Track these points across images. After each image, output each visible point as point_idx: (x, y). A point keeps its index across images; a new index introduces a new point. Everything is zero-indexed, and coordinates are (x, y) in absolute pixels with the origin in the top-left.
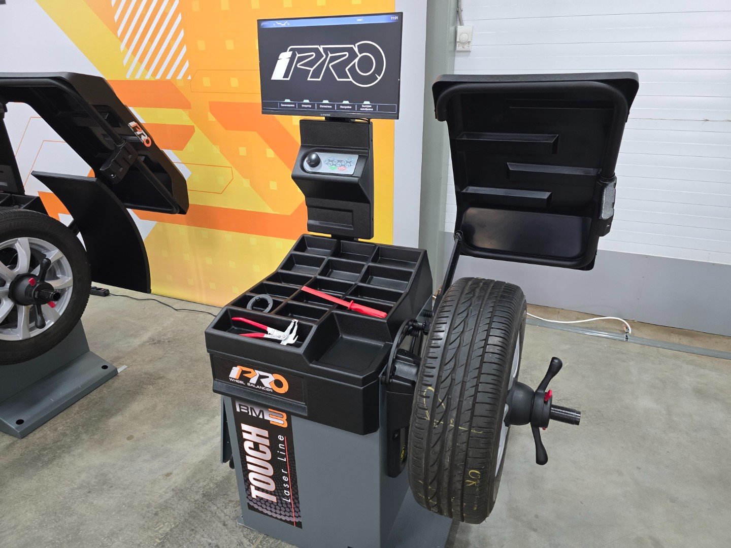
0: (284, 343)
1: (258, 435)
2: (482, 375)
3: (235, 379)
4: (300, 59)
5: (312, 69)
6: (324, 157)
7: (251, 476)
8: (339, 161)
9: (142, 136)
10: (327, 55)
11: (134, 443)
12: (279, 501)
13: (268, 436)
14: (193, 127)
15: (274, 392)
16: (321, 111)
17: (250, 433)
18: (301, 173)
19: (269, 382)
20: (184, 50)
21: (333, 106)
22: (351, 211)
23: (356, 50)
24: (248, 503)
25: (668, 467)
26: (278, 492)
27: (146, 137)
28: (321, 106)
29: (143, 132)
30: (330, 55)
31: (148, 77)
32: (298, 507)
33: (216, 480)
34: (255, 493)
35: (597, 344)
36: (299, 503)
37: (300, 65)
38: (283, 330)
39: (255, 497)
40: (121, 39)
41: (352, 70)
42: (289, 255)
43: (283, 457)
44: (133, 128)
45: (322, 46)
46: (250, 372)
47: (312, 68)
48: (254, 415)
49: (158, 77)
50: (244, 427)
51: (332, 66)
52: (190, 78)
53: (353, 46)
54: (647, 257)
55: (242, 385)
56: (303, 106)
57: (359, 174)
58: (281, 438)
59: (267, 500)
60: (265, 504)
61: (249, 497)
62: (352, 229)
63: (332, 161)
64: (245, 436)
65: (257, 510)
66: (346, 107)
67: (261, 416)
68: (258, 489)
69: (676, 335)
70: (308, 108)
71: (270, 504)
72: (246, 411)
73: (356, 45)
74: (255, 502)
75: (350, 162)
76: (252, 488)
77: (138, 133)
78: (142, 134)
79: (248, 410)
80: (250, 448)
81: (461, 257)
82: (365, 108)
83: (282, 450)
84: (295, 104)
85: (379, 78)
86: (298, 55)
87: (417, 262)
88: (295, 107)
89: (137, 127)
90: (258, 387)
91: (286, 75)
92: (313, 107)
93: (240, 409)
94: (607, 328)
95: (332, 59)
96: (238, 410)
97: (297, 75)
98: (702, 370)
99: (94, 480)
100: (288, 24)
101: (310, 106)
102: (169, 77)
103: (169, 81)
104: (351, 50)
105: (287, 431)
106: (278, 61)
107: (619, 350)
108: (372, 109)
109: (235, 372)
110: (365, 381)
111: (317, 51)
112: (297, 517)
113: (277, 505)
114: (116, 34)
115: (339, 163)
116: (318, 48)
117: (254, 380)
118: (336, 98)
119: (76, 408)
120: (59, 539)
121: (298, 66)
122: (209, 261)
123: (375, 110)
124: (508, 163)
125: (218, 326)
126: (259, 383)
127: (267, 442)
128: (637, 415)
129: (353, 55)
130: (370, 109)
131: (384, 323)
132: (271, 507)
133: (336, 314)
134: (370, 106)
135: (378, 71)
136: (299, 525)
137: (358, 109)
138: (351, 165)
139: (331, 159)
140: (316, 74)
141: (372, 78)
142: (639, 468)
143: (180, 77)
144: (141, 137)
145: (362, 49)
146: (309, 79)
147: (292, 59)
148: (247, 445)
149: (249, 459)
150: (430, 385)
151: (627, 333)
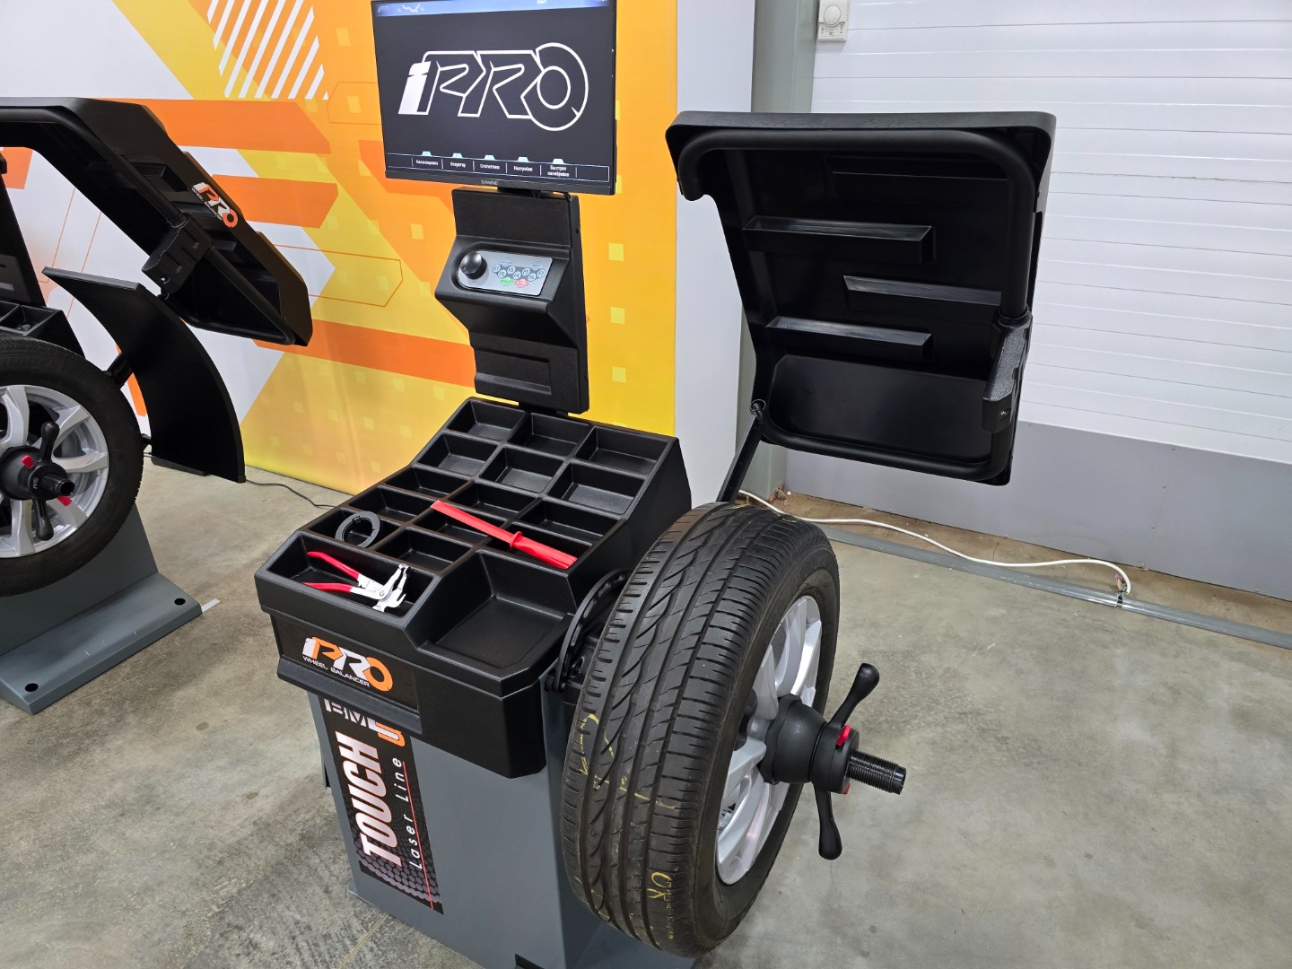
0: (381, 607)
1: (362, 754)
2: (683, 701)
3: (312, 659)
4: (446, 76)
5: (464, 96)
6: (494, 259)
7: (360, 818)
8: (518, 269)
9: (220, 208)
10: (489, 70)
11: (206, 737)
12: (406, 866)
13: (377, 757)
14: (335, 186)
15: (372, 688)
16: (483, 176)
17: (350, 749)
18: (453, 290)
19: (362, 668)
20: (316, 45)
21: (502, 165)
22: (546, 361)
23: (537, 59)
24: (360, 862)
25: (1146, 858)
26: (402, 849)
27: (228, 210)
28: (482, 166)
29: (220, 200)
30: (494, 69)
31: (259, 95)
32: (434, 880)
33: (328, 812)
34: (368, 848)
35: (1059, 610)
36: (434, 872)
37: (445, 88)
38: (383, 581)
39: (369, 854)
40: (214, 26)
41: (532, 97)
42: (437, 437)
43: (404, 794)
44: (201, 194)
45: (480, 52)
46: (332, 650)
47: (464, 92)
48: (353, 719)
49: (276, 95)
50: (341, 738)
51: (497, 90)
52: (326, 97)
53: (530, 52)
54: (1174, 448)
55: (323, 669)
56: (452, 164)
57: (550, 296)
58: (396, 762)
59: (388, 861)
60: (385, 866)
61: (360, 851)
62: (550, 393)
63: (506, 269)
64: (344, 752)
65: (374, 875)
66: (524, 169)
67: (363, 723)
68: (371, 840)
69: (1222, 601)
70: (461, 168)
71: (393, 868)
72: (341, 712)
73: (538, 50)
74: (371, 861)
75: (536, 272)
76: (364, 838)
77: (212, 203)
78: (220, 204)
79: (342, 710)
80: (353, 773)
81: (762, 447)
82: (555, 171)
83: (400, 783)
84: (438, 160)
85: (578, 115)
86: (440, 69)
87: (657, 459)
88: (439, 166)
89: (209, 192)
90: (346, 676)
91: (422, 107)
92: (469, 167)
93: (332, 707)
94: (1084, 580)
95: (499, 77)
96: (329, 709)
97: (440, 105)
98: (1259, 674)
99: (133, 795)
100: (422, 10)
101: (464, 165)
102: (292, 95)
103: (293, 104)
104: (527, 60)
105: (406, 753)
106: (409, 79)
107: (1100, 623)
108: (568, 175)
109: (310, 647)
110: (507, 686)
111: (470, 60)
112: (434, 895)
113: (403, 871)
114: (206, 18)
115: (518, 273)
116: (472, 55)
117: (339, 664)
118: (506, 153)
119: (126, 668)
120: (62, 890)
121: (442, 90)
122: (369, 423)
123: (572, 175)
124: (845, 277)
125: (277, 568)
126: (347, 669)
127: (377, 767)
128: (1108, 754)
129: (532, 71)
130: (563, 175)
131: (563, 578)
132: (394, 874)
133: (484, 555)
134: (565, 169)
135: (576, 101)
136: (438, 907)
137: (545, 174)
138: (537, 278)
139: (505, 265)
140: (471, 105)
141: (565, 115)
142: (1089, 856)
143: (310, 95)
144: (217, 211)
145: (548, 57)
146: (460, 114)
147: (431, 75)
148: (349, 768)
149: (353, 791)
150: (593, 712)
151: (1122, 591)
